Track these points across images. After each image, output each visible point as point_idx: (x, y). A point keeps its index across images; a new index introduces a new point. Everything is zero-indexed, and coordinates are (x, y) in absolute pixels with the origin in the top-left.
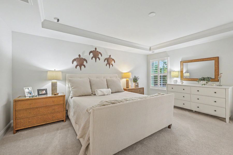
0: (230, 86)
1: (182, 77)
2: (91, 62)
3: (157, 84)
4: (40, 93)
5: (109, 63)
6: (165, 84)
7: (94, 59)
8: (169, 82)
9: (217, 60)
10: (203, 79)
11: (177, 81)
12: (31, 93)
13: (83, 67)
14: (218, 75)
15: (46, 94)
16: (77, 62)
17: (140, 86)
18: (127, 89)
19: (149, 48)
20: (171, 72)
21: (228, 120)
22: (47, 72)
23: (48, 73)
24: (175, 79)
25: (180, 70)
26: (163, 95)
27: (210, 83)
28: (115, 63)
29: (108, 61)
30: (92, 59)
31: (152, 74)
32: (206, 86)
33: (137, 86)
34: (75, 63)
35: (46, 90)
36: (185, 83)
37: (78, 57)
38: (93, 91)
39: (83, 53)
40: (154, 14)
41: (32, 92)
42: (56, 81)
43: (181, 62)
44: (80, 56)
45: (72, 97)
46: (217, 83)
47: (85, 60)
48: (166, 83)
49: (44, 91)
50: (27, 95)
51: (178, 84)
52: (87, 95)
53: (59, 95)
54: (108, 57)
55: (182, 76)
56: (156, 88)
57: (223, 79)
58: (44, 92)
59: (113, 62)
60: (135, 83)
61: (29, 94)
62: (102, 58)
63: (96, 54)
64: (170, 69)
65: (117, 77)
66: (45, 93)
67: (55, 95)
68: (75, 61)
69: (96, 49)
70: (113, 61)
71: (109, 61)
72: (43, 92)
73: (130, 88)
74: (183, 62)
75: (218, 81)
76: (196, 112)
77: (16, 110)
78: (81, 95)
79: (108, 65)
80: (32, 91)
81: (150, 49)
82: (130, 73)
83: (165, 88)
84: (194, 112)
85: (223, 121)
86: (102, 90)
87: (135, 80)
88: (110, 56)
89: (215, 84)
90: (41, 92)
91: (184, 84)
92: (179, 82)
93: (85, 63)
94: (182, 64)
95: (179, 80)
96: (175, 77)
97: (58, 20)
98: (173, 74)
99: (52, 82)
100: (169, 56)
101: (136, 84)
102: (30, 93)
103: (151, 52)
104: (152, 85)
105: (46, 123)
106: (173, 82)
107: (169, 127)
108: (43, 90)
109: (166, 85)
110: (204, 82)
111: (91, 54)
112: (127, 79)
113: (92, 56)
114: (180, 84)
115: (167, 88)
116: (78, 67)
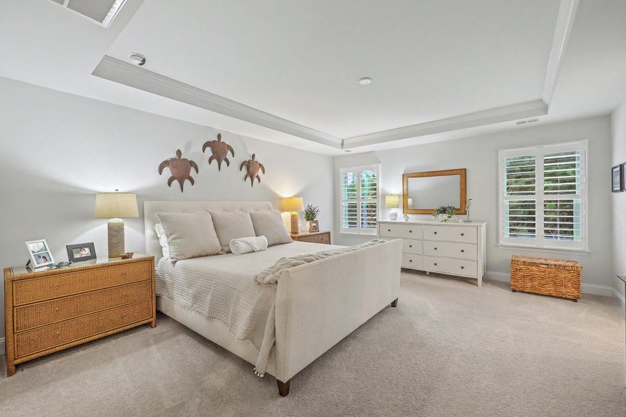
0: (482, 221)
1: (405, 208)
2: (207, 169)
3: (355, 223)
4: (76, 256)
5: (251, 175)
6: (373, 223)
7: (215, 162)
8: (380, 218)
9: (463, 173)
10: (443, 211)
11: (396, 215)
12: (47, 258)
13: (187, 183)
14: (466, 204)
15: (93, 256)
16: (173, 168)
17: (322, 229)
18: (296, 237)
19: (340, 142)
20: (386, 197)
21: (480, 282)
22: (94, 195)
23: (99, 198)
24: (393, 211)
25: (402, 193)
26: (382, 242)
27: (454, 217)
28: (264, 172)
29: (248, 169)
30: (210, 162)
31: (344, 201)
32: (447, 223)
33: (316, 228)
34: (167, 172)
35: (91, 246)
36: (413, 218)
37: (174, 155)
38: (223, 244)
39: (188, 146)
40: (368, 81)
41: (50, 254)
42: (120, 220)
43: (403, 175)
44: (179, 153)
45: (175, 262)
46: (464, 217)
47: (192, 164)
48: (375, 220)
49: (87, 250)
50: (38, 263)
51: (398, 221)
52: (210, 255)
53: (135, 257)
54: (248, 158)
55: (405, 204)
56: (354, 231)
57: (473, 209)
58: (86, 252)
59: (260, 173)
60: (311, 221)
61: (42, 259)
62: (235, 161)
63: (218, 150)
64: (382, 190)
65: (269, 209)
66: (90, 254)
67: (124, 257)
68: (168, 166)
69: (219, 136)
70: (260, 169)
71: (251, 168)
72: (84, 253)
73: (300, 234)
74: (406, 177)
75: (466, 214)
76: (433, 275)
77: (15, 305)
78: (196, 254)
79: (249, 179)
80: (48, 251)
81: (342, 144)
82: (301, 199)
83: (374, 232)
84: (427, 275)
85: (474, 284)
86: (246, 239)
87: (310, 215)
88: (253, 156)
89: (461, 219)
90: (77, 253)
91: (409, 221)
92: (401, 218)
93: (192, 173)
94: (405, 180)
95: (399, 212)
96: (393, 206)
97: (144, 61)
98: (389, 200)
99: (109, 224)
100: (380, 163)
101: (314, 225)
102: (44, 257)
103: (342, 152)
104: (344, 226)
105: (103, 335)
106: (388, 217)
107: (394, 304)
108: (82, 247)
109: (375, 224)
110: (445, 216)
111: (208, 150)
112: (294, 213)
113: (211, 154)
114: (403, 221)
115: (379, 232)
116: (176, 183)
